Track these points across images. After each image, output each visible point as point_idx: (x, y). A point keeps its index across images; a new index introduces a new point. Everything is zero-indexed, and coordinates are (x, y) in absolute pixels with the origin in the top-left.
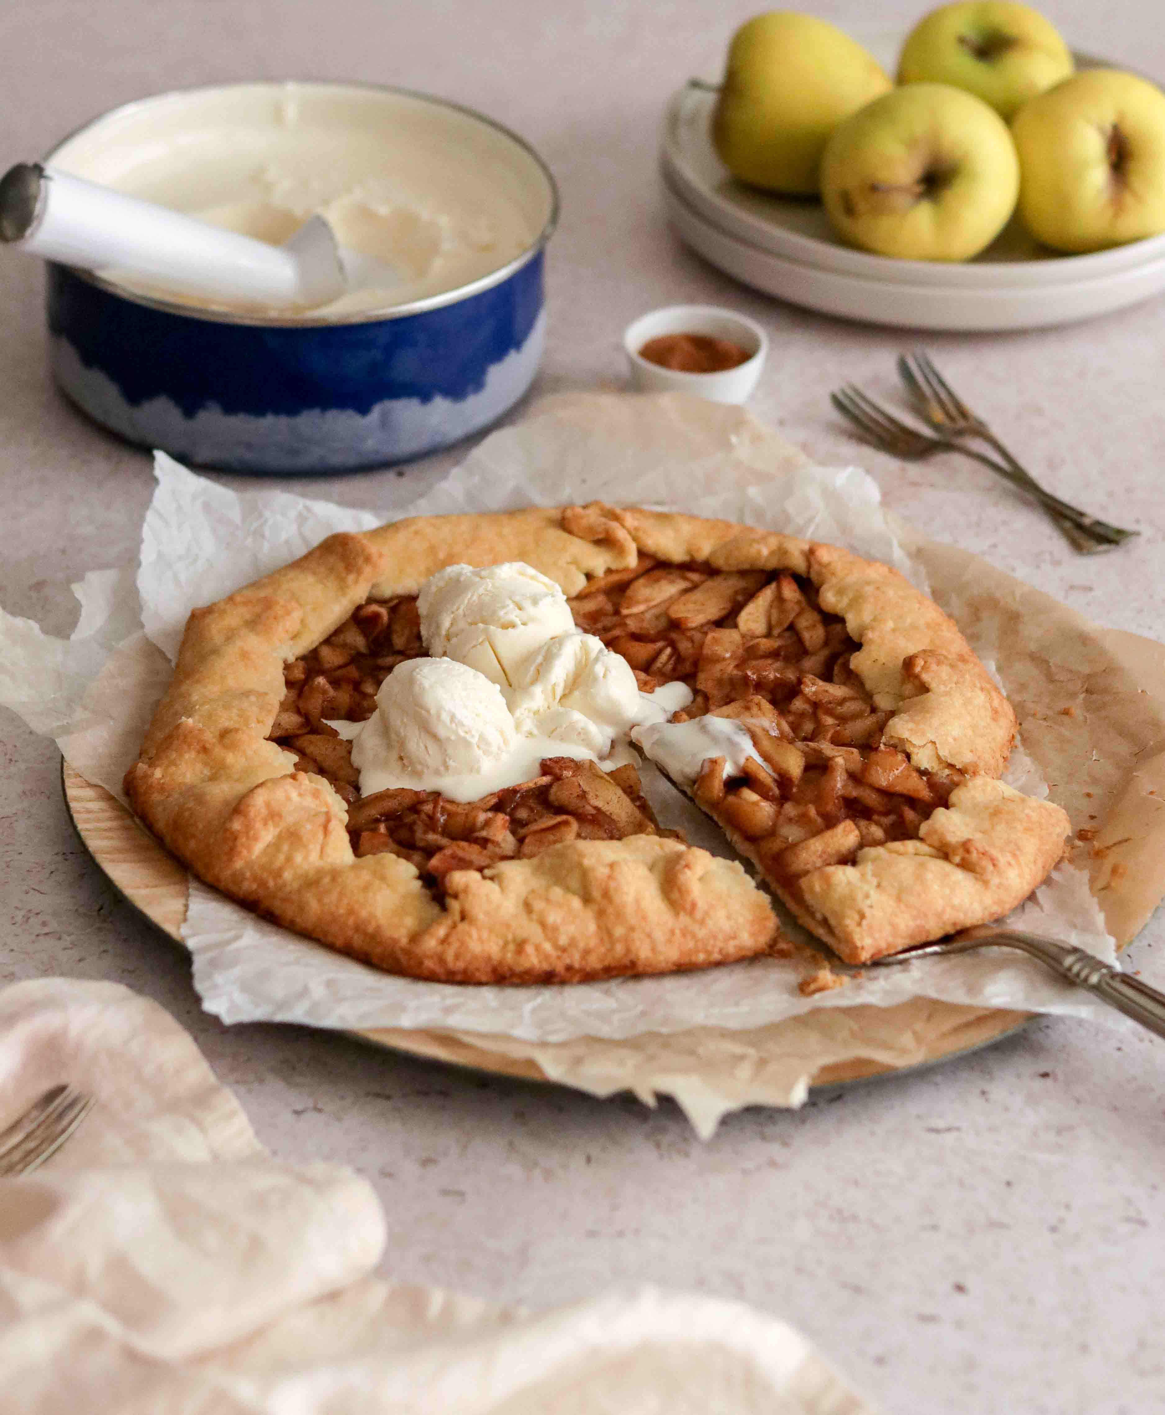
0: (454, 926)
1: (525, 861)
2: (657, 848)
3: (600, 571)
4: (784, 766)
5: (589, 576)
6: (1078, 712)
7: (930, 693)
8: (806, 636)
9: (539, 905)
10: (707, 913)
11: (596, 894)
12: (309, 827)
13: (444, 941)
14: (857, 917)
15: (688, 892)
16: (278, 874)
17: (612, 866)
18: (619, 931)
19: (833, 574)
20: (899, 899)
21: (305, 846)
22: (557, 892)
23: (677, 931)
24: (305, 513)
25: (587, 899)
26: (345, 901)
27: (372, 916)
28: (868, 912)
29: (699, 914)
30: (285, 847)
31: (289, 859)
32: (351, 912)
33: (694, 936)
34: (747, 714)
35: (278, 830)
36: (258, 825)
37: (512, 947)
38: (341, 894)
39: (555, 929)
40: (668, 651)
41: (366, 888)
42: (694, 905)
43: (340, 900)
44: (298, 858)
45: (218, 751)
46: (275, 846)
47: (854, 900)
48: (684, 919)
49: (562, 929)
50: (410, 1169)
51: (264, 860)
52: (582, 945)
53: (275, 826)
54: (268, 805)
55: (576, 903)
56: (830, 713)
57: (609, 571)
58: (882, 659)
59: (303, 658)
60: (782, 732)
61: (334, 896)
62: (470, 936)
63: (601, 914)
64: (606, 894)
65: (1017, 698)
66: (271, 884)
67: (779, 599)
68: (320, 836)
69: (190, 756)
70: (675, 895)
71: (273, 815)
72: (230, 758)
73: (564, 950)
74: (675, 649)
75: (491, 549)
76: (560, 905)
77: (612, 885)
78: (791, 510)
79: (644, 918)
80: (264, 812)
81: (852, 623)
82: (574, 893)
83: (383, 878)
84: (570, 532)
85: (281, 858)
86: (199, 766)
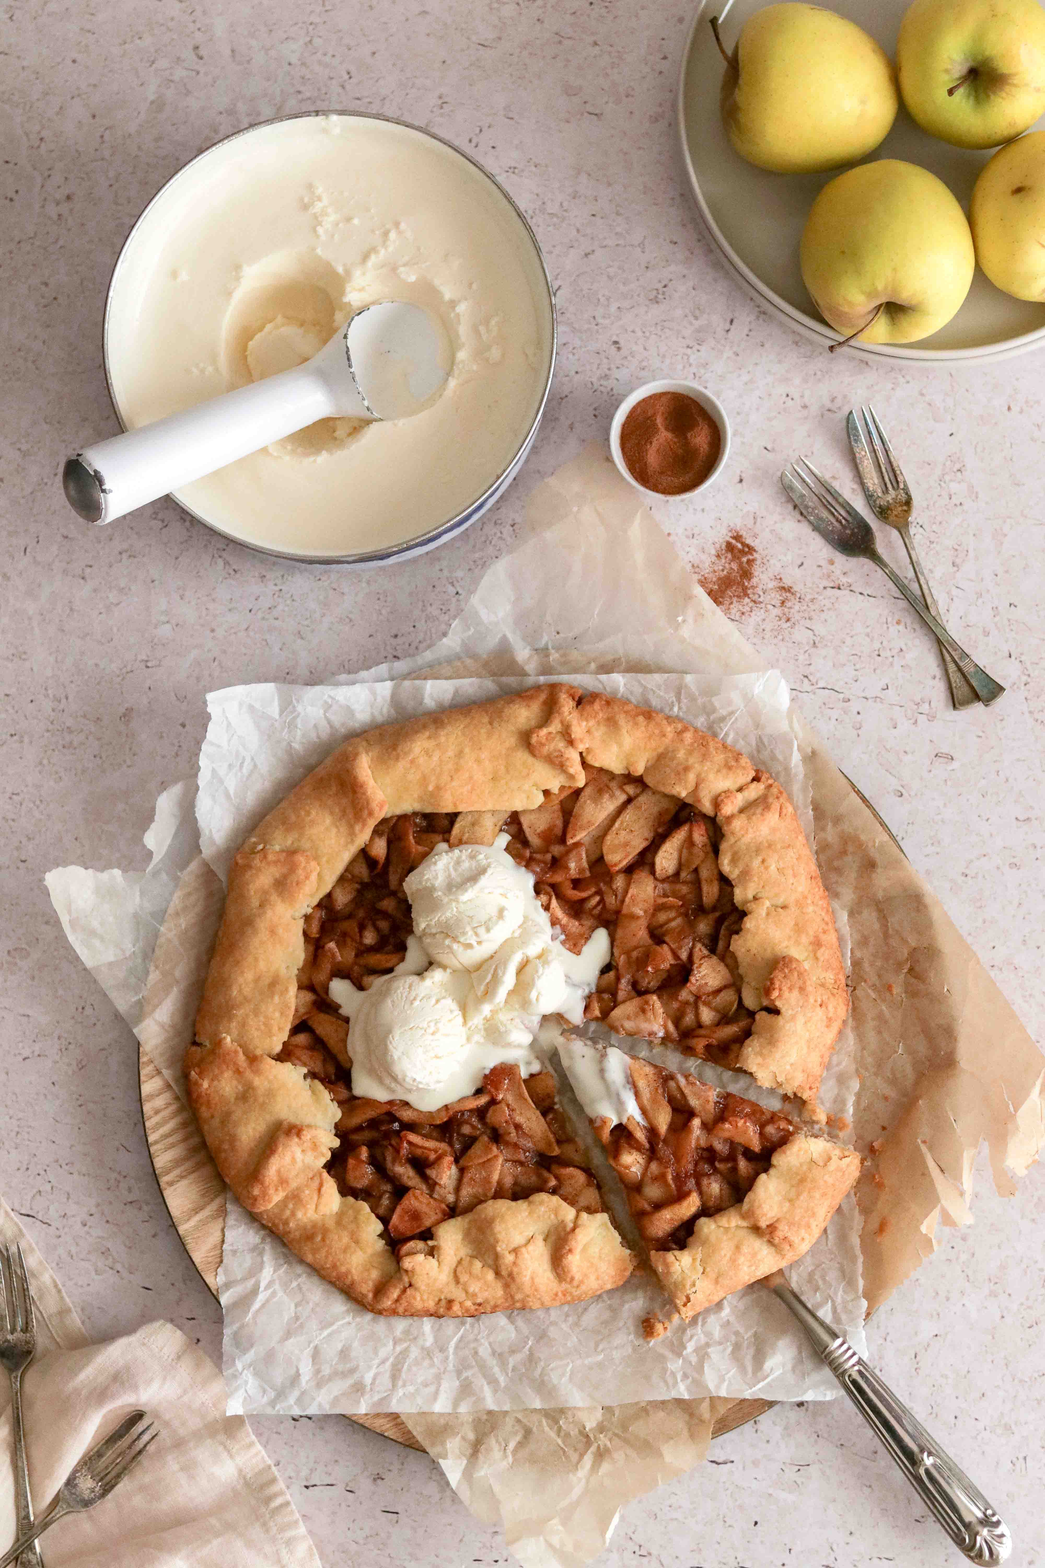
0: (404, 1291)
1: (459, 1218)
2: (553, 1216)
3: (556, 791)
4: (655, 1122)
5: (546, 793)
6: (897, 990)
7: (780, 1017)
8: (705, 888)
9: (464, 1278)
10: (582, 1282)
11: (504, 1273)
12: (307, 1192)
13: (397, 1301)
14: (684, 1299)
15: (569, 1272)
16: (286, 1223)
17: (515, 1251)
18: (518, 1297)
19: (733, 833)
20: (717, 1282)
21: (304, 1206)
22: (478, 1264)
23: (560, 1294)
24: (330, 701)
25: (497, 1274)
26: (331, 1259)
27: (349, 1272)
28: (692, 1297)
29: (575, 1283)
30: (291, 1206)
31: (293, 1214)
32: (334, 1266)
33: (571, 1294)
34: (642, 1017)
35: (284, 1194)
36: (271, 1191)
37: (443, 1303)
38: (328, 1254)
39: (474, 1295)
40: (597, 898)
41: (345, 1250)
42: (572, 1279)
43: (327, 1257)
44: (300, 1215)
45: (248, 1074)
46: (284, 1202)
47: (684, 1286)
48: (565, 1286)
49: (479, 1295)
50: (365, 1485)
51: (276, 1211)
52: (492, 1303)
53: (284, 1190)
54: (279, 1172)
55: (490, 1275)
56: (707, 1004)
57: (562, 788)
58: (754, 951)
59: (319, 905)
60: (667, 1032)
61: (323, 1253)
62: (415, 1298)
63: (506, 1286)
64: (511, 1275)
65: (858, 954)
66: (281, 1227)
67: (689, 842)
68: (315, 1197)
69: (228, 1074)
70: (560, 1271)
71: (283, 1181)
72: (257, 1081)
73: (480, 1305)
74: (602, 901)
75: (471, 778)
76: (479, 1279)
77: (515, 1270)
78: (717, 704)
79: (536, 1290)
80: (275, 1178)
81: (739, 895)
82: (489, 1266)
83: (357, 1242)
84: (534, 756)
85: (288, 1213)
86: (235, 1083)
